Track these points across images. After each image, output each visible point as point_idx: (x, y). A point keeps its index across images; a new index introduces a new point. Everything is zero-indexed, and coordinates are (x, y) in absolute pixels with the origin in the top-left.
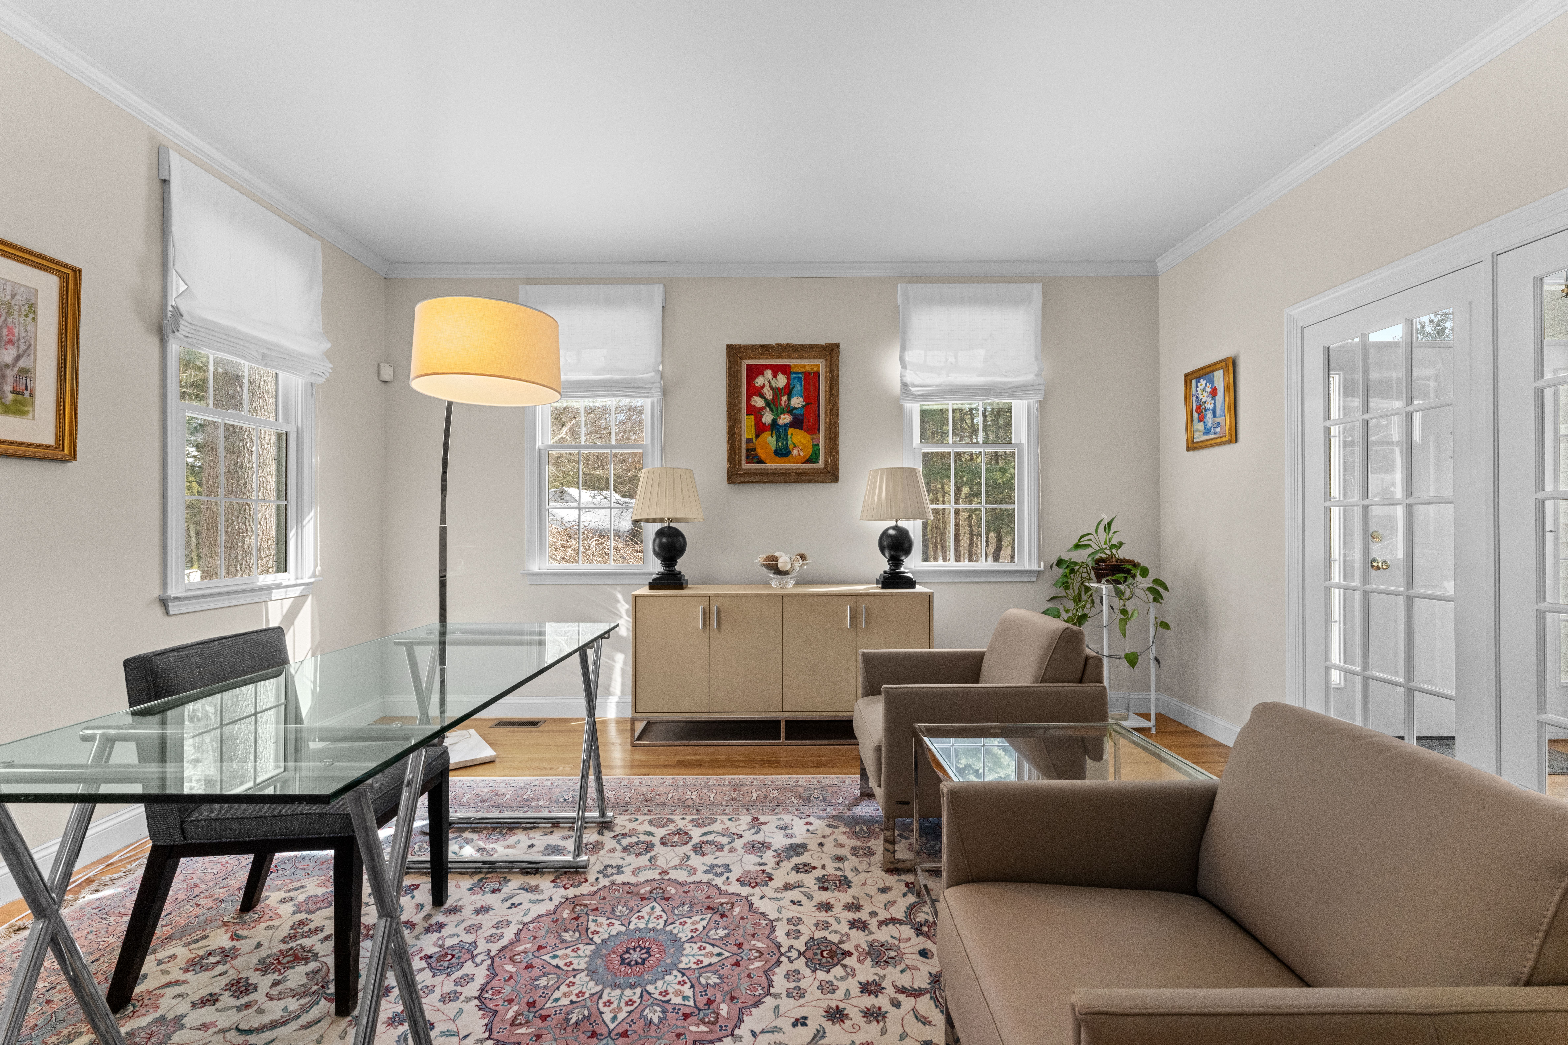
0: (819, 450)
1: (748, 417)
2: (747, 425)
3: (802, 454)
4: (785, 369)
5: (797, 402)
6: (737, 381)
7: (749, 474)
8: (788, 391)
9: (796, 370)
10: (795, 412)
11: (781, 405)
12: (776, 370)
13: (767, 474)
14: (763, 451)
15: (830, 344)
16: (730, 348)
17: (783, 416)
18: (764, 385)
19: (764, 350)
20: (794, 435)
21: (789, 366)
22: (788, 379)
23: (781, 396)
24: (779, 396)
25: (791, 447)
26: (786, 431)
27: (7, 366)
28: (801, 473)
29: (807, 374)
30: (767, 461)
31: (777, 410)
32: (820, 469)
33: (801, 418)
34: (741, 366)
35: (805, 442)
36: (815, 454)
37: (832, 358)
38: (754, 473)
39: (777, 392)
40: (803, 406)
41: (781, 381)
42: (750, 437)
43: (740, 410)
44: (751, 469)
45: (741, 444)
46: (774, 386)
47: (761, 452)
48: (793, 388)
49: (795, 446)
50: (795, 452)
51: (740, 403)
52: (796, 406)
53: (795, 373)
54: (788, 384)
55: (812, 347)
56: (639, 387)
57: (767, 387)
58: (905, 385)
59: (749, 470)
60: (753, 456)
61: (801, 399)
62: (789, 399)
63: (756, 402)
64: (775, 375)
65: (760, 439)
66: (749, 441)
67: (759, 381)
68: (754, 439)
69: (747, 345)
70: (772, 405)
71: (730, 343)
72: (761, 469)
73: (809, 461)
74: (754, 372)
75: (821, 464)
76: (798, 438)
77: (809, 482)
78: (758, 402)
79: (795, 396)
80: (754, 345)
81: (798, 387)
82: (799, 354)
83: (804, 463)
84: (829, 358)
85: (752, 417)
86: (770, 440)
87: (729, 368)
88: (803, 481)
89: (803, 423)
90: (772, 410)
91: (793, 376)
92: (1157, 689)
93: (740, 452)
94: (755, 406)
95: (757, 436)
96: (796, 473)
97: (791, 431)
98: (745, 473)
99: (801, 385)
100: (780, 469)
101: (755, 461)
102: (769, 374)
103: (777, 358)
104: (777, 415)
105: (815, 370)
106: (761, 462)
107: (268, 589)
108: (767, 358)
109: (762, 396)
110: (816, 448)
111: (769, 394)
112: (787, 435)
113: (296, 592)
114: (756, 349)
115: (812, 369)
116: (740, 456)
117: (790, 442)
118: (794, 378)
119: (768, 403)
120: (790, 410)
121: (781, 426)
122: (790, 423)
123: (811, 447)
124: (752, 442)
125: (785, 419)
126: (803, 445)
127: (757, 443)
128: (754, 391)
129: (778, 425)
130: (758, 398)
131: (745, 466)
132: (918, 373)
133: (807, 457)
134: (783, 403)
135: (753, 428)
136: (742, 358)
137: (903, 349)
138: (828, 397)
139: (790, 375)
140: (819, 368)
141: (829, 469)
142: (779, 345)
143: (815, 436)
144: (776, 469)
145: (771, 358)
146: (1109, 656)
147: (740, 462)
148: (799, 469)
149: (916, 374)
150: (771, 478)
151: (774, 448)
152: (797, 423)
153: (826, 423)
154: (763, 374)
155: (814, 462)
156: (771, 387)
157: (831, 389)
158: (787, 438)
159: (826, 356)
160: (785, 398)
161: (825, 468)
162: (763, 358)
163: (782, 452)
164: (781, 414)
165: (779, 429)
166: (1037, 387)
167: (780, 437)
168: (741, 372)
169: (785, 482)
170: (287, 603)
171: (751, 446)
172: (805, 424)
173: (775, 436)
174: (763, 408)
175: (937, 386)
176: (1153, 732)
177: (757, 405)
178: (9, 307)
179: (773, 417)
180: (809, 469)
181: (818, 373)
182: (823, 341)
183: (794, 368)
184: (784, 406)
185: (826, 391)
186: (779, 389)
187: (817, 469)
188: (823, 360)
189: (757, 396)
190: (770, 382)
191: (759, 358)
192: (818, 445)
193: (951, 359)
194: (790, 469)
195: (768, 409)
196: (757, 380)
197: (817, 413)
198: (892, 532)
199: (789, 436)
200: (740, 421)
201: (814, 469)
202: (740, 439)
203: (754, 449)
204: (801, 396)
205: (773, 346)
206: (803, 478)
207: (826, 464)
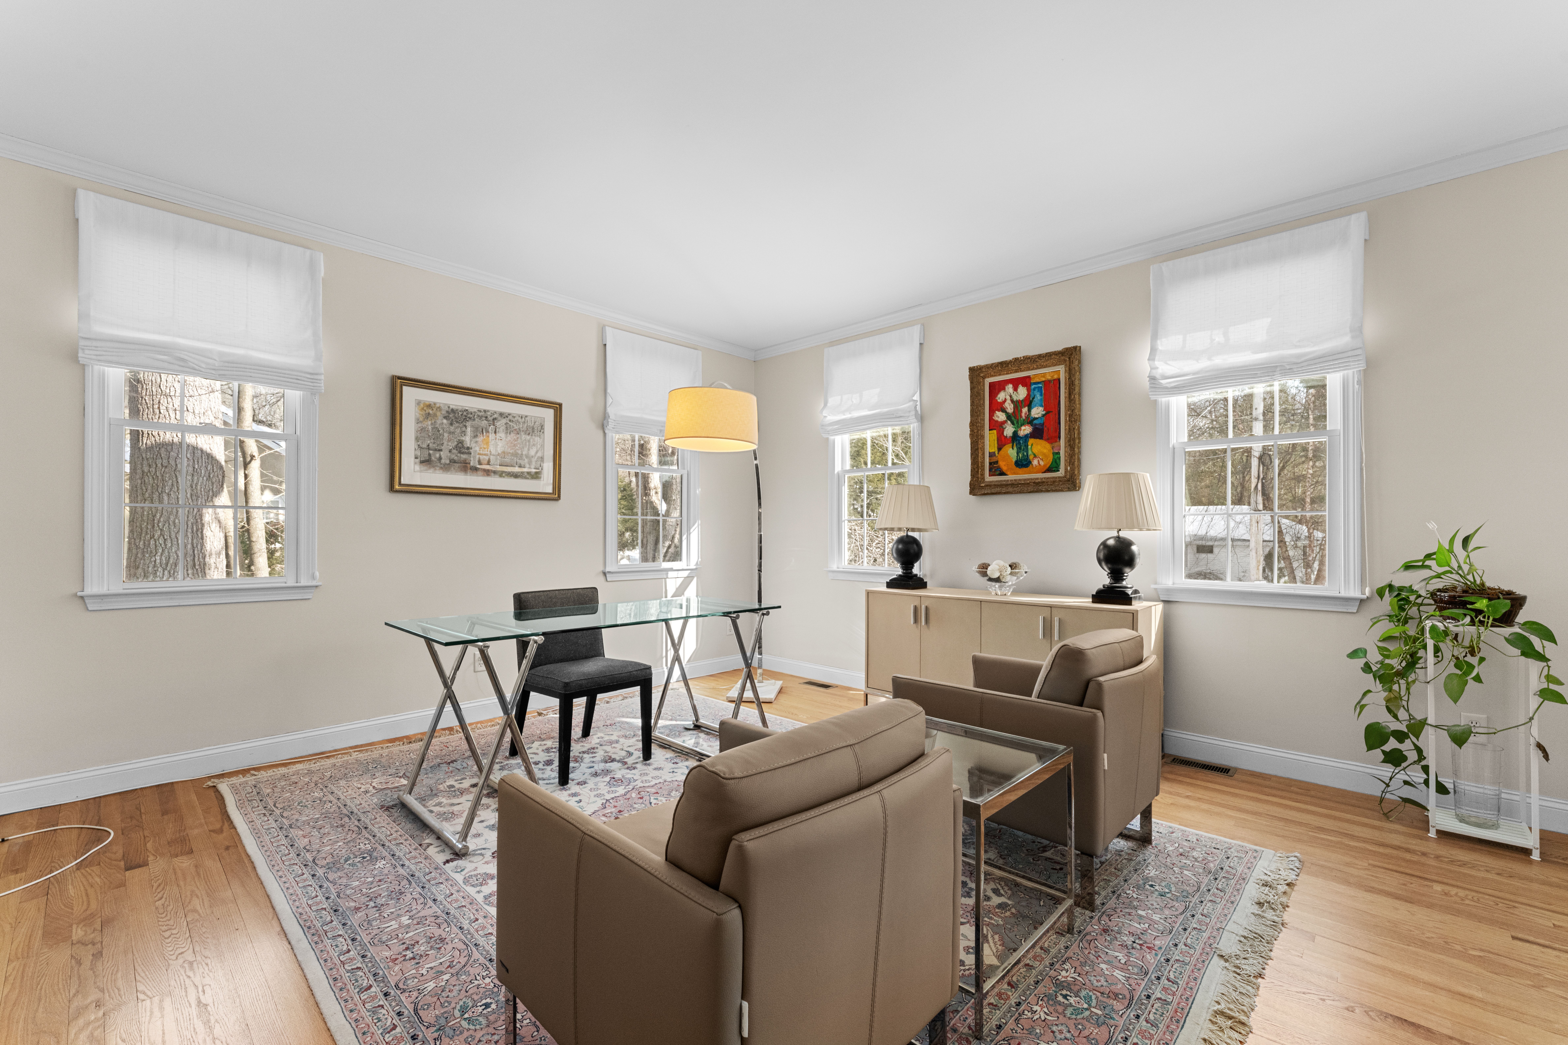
0: (1059, 458)
1: (991, 432)
2: (990, 440)
3: (1042, 463)
4: (1025, 382)
5: (1037, 412)
6: (979, 400)
7: (990, 486)
8: (1029, 402)
9: (1037, 380)
10: (1035, 422)
11: (1021, 417)
12: (1016, 383)
13: (1007, 485)
14: (1004, 463)
15: (1067, 349)
16: (972, 370)
17: (1023, 428)
18: (1006, 400)
19: (1003, 366)
20: (1034, 445)
21: (1029, 377)
22: (1029, 390)
23: (1021, 408)
24: (1019, 408)
25: (1031, 457)
26: (1026, 442)
27: (532, 457)
28: (1039, 482)
29: (1047, 383)
30: (1008, 473)
31: (1018, 422)
32: (1059, 477)
33: (1040, 427)
34: (984, 385)
35: (1045, 451)
36: (1056, 462)
37: (1071, 362)
38: (995, 485)
39: (1017, 404)
40: (1043, 416)
41: (1022, 393)
42: (993, 451)
43: (983, 426)
44: (992, 482)
45: (984, 458)
46: (1015, 400)
47: (1003, 465)
48: (1033, 398)
49: (1035, 456)
50: (1035, 462)
51: (984, 420)
52: (1036, 416)
53: (1035, 383)
54: (1028, 395)
55: (1049, 355)
56: (901, 417)
57: (1009, 401)
58: (1152, 379)
59: (990, 482)
60: (996, 470)
61: (1041, 409)
62: (1029, 411)
63: (998, 417)
64: (1015, 389)
65: (1002, 452)
66: (991, 455)
67: (1001, 397)
68: (996, 453)
69: (987, 365)
70: (1013, 418)
71: (972, 366)
72: (1001, 481)
73: (1049, 470)
74: (996, 388)
75: (1061, 473)
76: (1039, 449)
77: (1047, 491)
78: (1000, 416)
79: (1036, 406)
80: (993, 364)
81: (1038, 397)
82: (1038, 364)
83: (1045, 472)
84: (1068, 363)
85: (995, 431)
86: (1011, 452)
87: (972, 389)
88: (1041, 491)
89: (1043, 432)
90: (1013, 423)
91: (1033, 387)
92: (1542, 792)
93: (983, 466)
94: (997, 421)
95: (999, 449)
96: (1034, 483)
97: (1031, 441)
98: (987, 486)
99: (1041, 395)
100: (1020, 480)
101: (997, 473)
102: (1010, 388)
103: (1016, 371)
104: (1018, 427)
105: (1056, 377)
106: (1002, 474)
107: (667, 570)
108: (1007, 374)
109: (1003, 410)
110: (1056, 456)
111: (1010, 407)
112: (1027, 446)
113: (686, 574)
114: (995, 367)
115: (1052, 376)
116: (983, 470)
117: (1030, 452)
118: (1034, 389)
119: (1009, 417)
120: (1030, 421)
121: (1021, 438)
122: (1030, 433)
123: (1051, 456)
124: (995, 455)
125: (1026, 430)
126: (1044, 454)
127: (999, 457)
128: (996, 406)
129: (1019, 437)
130: (1001, 413)
131: (988, 478)
132: (1168, 362)
133: (1048, 466)
134: (1023, 415)
135: (996, 442)
136: (984, 378)
137: (1155, 337)
138: (1068, 403)
139: (1030, 386)
140: (1059, 375)
141: (1068, 477)
142: (1016, 359)
143: (1056, 444)
144: (1015, 480)
145: (1011, 373)
146: (1436, 726)
147: (983, 475)
148: (1038, 479)
149: (1167, 364)
150: (1010, 489)
151: (1014, 459)
152: (1038, 433)
153: (1065, 429)
154: (1004, 389)
155: (1054, 471)
156: (1012, 401)
157: (1070, 394)
158: (1027, 449)
159: (1065, 361)
160: (1025, 410)
161: (1065, 477)
162: (1004, 374)
163: (1023, 463)
164: (1021, 426)
165: (1019, 441)
166: (1350, 354)
167: (1020, 448)
168: (984, 391)
169: (1020, 492)
170: (680, 581)
171: (994, 459)
172: (1045, 434)
173: (1015, 448)
174: (1004, 422)
175: (1194, 374)
176: (1536, 856)
177: (999, 420)
178: (533, 428)
179: (1013, 430)
180: (1048, 478)
181: (1059, 380)
182: (1059, 348)
183: (1034, 378)
184: (1024, 418)
185: (1065, 397)
186: (1019, 401)
187: (1056, 478)
188: (1063, 366)
189: (999, 411)
190: (1011, 396)
191: (1000, 375)
192: (1058, 453)
193: (1219, 338)
194: (1028, 479)
195: (1009, 422)
196: (999, 396)
197: (1057, 421)
198: (1111, 542)
199: (1029, 447)
200: (983, 437)
201: (1054, 478)
202: (983, 454)
203: (997, 462)
204: (1041, 406)
205: (1011, 362)
206: (1040, 488)
207: (1065, 472)
